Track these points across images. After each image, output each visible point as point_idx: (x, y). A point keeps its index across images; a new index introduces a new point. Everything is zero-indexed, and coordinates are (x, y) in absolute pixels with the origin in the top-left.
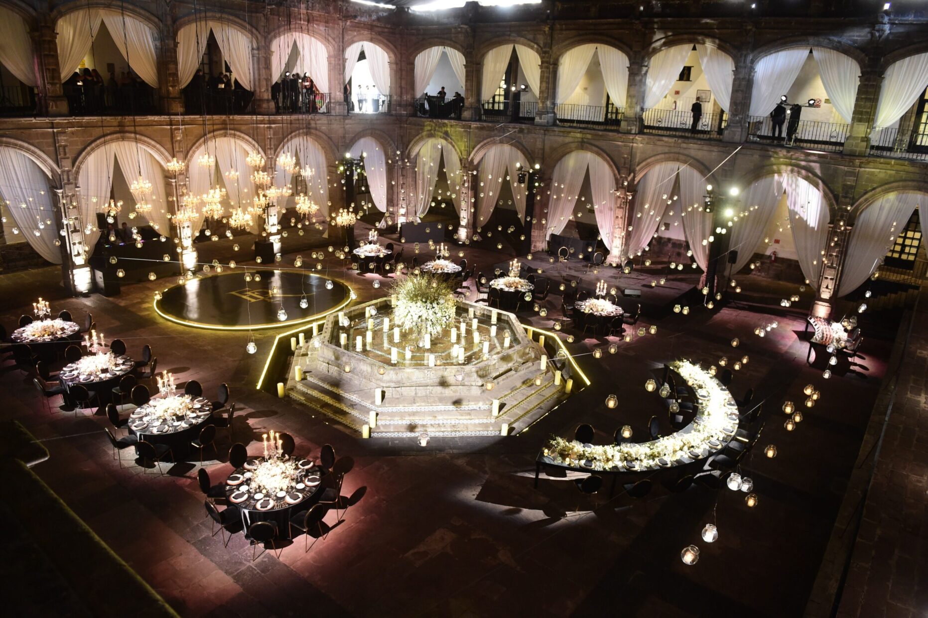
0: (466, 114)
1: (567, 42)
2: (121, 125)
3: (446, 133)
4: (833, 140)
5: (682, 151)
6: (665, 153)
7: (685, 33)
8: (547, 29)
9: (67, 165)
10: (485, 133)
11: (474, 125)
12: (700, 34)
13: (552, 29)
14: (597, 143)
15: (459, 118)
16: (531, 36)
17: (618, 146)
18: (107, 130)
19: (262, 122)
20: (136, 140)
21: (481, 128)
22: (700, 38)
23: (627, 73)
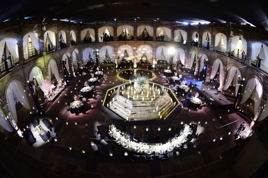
0: (198, 46)
1: (215, 32)
2: (125, 42)
3: (195, 50)
4: (266, 72)
5: (237, 64)
6: (233, 64)
7: (237, 33)
8: (211, 28)
9: (116, 48)
10: (201, 51)
11: (200, 49)
12: (240, 33)
13: (212, 28)
14: (220, 57)
15: (197, 46)
16: (209, 30)
17: (224, 59)
18: (123, 43)
19: (153, 43)
20: (128, 45)
21: (201, 50)
22: (240, 34)
23: (226, 41)
